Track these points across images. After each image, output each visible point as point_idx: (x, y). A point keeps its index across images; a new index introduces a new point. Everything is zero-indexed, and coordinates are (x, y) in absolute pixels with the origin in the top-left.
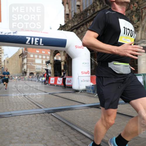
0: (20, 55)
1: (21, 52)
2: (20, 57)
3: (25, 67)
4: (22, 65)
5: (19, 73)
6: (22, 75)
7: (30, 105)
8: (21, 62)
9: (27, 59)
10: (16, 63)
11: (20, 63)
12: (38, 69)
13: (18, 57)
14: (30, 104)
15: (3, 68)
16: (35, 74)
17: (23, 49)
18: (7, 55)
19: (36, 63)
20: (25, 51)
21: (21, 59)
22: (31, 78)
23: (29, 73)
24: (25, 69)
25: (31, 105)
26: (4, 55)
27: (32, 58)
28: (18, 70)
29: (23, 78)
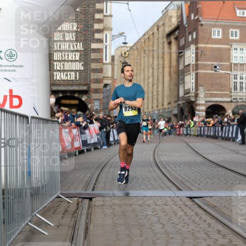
0: (169, 35)
1: (174, 21)
2: (170, 43)
3: (190, 81)
4: (179, 75)
5: (166, 105)
6: (175, 115)
7: (218, 237)
8: (174, 63)
9: (197, 49)
10: (156, 67)
11: (170, 67)
12: (241, 88)
13: (161, 41)
14: (219, 232)
15: (108, 88)
16: (229, 112)
17: (180, 8)
18: (121, 34)
19: (234, 61)
20: (189, 17)
21: (174, 48)
22: (213, 125)
23: (204, 108)
24: (187, 92)
25: (224, 237)
26: (113, 37)
27: (217, 41)
28: (160, 96)
29: (182, 126)
